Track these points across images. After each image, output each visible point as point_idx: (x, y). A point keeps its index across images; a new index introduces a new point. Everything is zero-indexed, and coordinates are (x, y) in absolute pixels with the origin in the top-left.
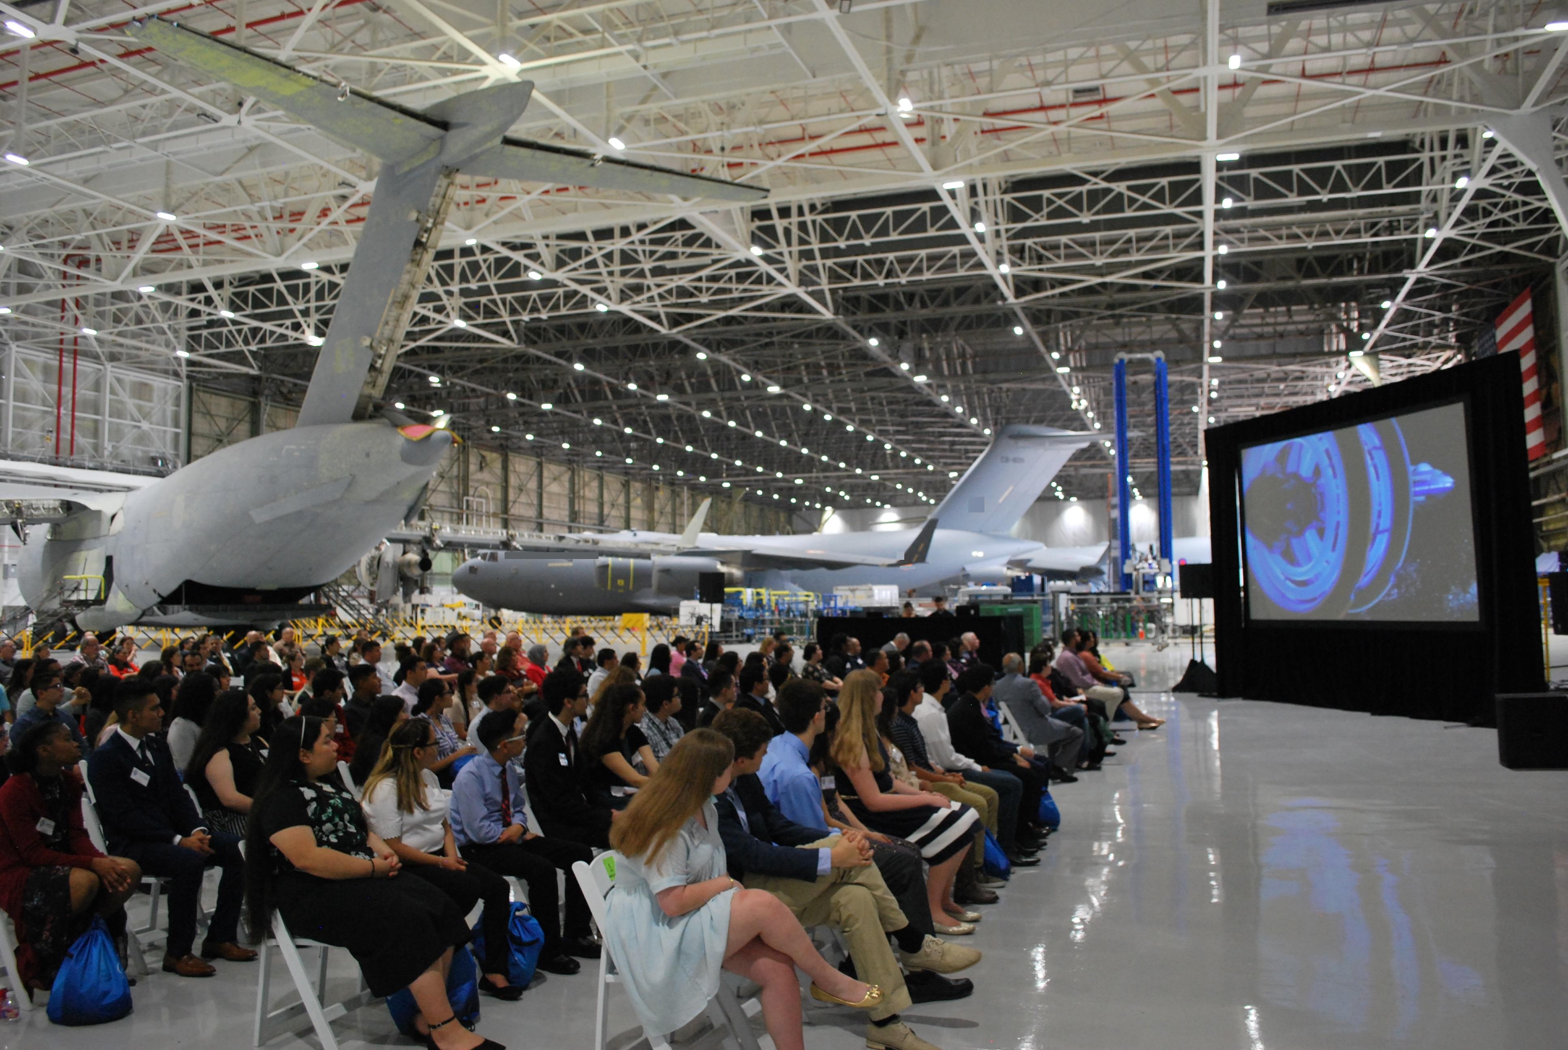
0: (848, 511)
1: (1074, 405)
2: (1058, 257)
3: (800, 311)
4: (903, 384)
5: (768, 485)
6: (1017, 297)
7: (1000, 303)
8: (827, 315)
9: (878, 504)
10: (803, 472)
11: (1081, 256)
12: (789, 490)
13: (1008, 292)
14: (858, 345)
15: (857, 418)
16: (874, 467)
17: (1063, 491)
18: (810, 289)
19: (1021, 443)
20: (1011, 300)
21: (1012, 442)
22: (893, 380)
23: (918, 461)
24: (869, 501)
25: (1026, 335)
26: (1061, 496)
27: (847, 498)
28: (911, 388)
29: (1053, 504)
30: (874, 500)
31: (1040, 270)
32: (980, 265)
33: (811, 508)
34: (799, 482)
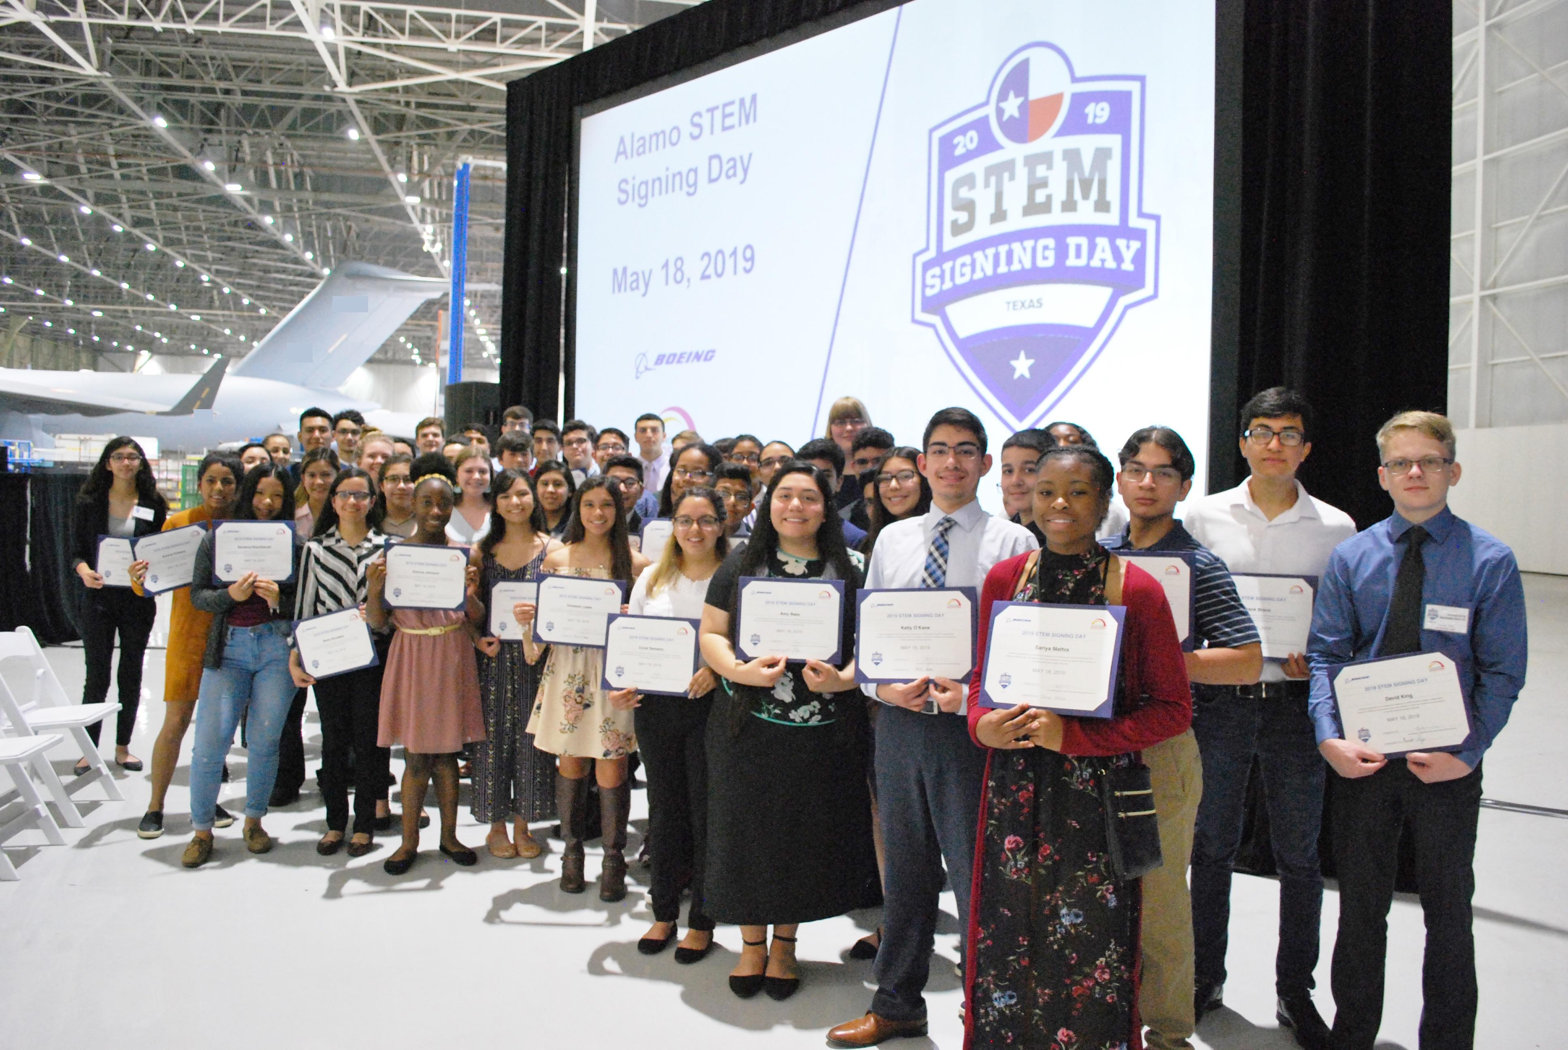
0: (170, 359)
1: (426, 247)
2: (402, 31)
3: (51, 58)
4: (211, 193)
5: (55, 314)
6: (350, 84)
7: (327, 88)
8: (89, 70)
9: (206, 351)
10: (104, 302)
11: (429, 34)
12: (84, 325)
13: (340, 77)
14: (142, 124)
15: (160, 235)
16: (194, 304)
17: (420, 354)
18: (53, 19)
19: (359, 285)
20: (342, 86)
21: (350, 282)
22: (198, 185)
23: (246, 301)
24: (193, 347)
25: (364, 142)
26: (418, 359)
27: (165, 340)
28: (224, 201)
29: (408, 369)
30: (201, 346)
31: (375, 45)
32: (297, 24)
33: (119, 350)
34: (98, 314)
